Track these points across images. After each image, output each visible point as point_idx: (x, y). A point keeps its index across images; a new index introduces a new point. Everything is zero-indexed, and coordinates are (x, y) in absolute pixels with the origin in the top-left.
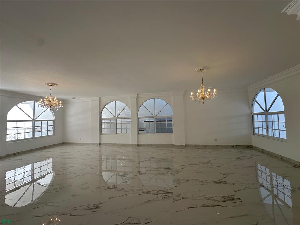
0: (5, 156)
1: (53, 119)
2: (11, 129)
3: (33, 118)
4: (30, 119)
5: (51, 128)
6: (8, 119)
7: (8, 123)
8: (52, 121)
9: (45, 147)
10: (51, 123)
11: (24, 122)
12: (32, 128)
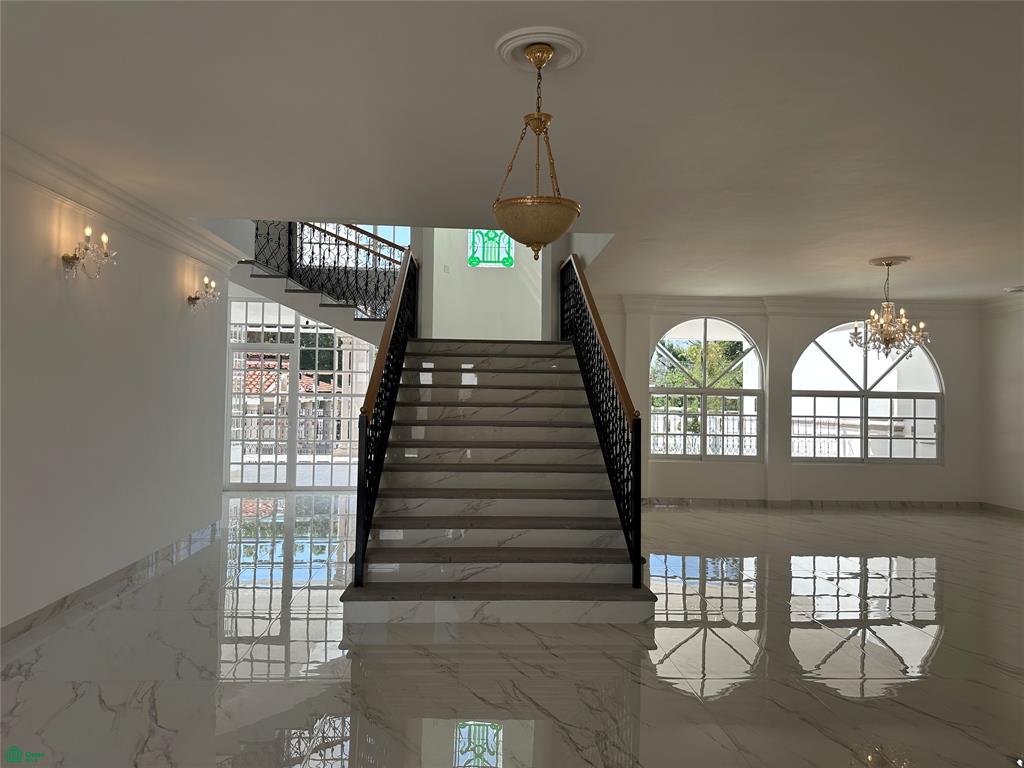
0: (788, 502)
1: (937, 390)
2: (803, 419)
3: (862, 386)
4: (853, 388)
5: (927, 429)
6: (795, 387)
7: (795, 400)
8: (934, 401)
9: (903, 504)
10: (929, 408)
11: (836, 399)
12: (861, 423)
